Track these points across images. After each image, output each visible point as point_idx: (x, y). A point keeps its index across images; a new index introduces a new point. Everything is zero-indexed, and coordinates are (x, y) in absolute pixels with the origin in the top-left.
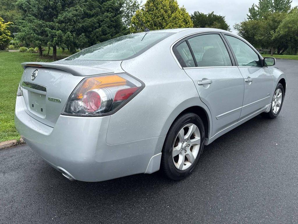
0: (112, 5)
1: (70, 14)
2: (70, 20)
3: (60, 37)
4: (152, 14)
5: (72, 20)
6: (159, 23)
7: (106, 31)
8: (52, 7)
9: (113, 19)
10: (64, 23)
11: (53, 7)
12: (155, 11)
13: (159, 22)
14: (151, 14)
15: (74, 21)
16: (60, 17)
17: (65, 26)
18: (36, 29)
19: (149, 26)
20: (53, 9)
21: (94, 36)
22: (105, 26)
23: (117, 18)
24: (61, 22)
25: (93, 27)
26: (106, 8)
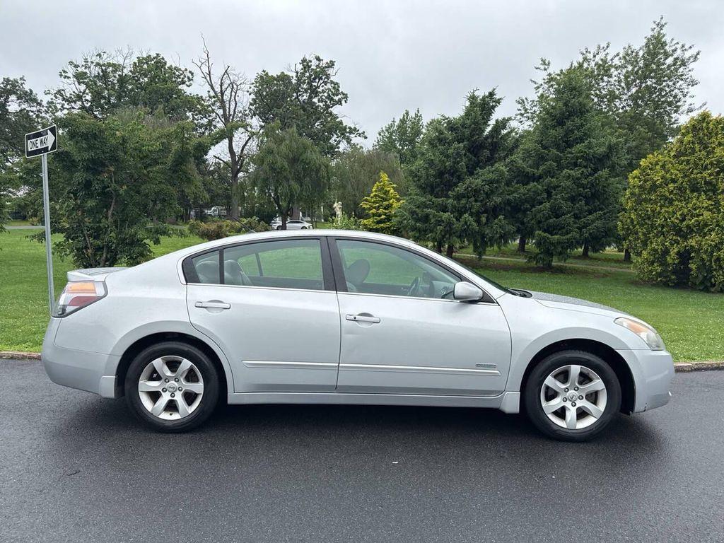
0: (585, 152)
1: (479, 181)
2: (476, 192)
3: (450, 224)
4: (688, 162)
5: (482, 192)
6: (706, 183)
7: (561, 207)
8: (450, 170)
9: (584, 181)
10: (464, 197)
11: (452, 171)
12: (696, 155)
13: (705, 181)
14: (685, 163)
15: (486, 194)
16: (460, 188)
17: (467, 203)
18: (415, 211)
19: (672, 191)
20: (452, 175)
21: (532, 220)
22: (559, 198)
23: (596, 178)
24: (459, 197)
25: (534, 201)
26: (572, 158)
